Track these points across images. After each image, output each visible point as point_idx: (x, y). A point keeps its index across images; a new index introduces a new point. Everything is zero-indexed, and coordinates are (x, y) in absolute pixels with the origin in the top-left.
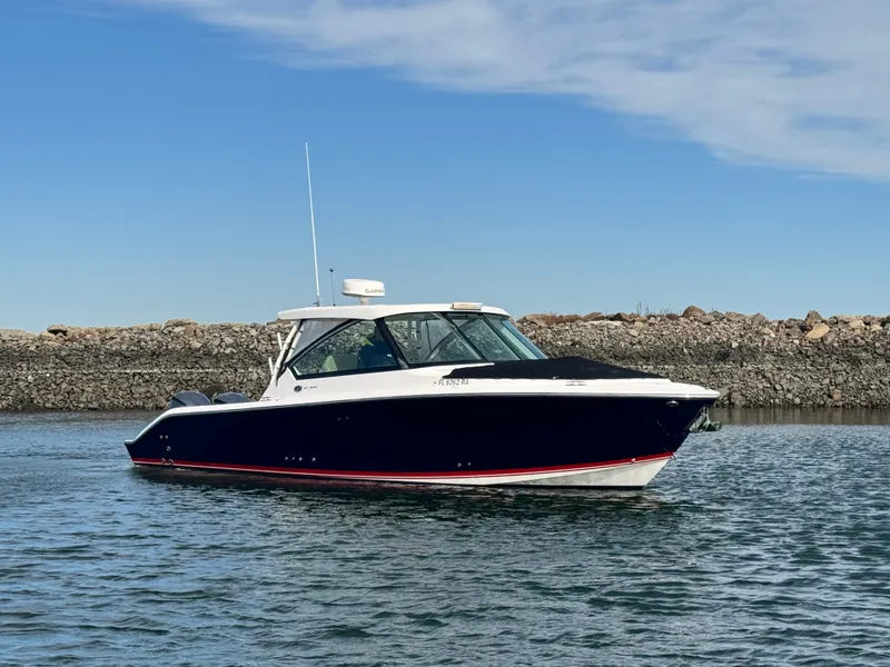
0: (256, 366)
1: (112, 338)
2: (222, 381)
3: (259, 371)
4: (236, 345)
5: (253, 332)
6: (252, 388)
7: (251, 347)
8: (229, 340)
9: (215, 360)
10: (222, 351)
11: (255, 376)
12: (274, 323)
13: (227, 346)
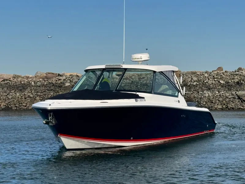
0: (207, 90)
1: (144, 78)
2: (192, 97)
3: (209, 93)
4: (199, 81)
5: (206, 75)
6: (206, 100)
7: (205, 82)
8: (195, 79)
9: (189, 88)
10: (192, 83)
11: (207, 95)
12: (215, 71)
13: (194, 81)
